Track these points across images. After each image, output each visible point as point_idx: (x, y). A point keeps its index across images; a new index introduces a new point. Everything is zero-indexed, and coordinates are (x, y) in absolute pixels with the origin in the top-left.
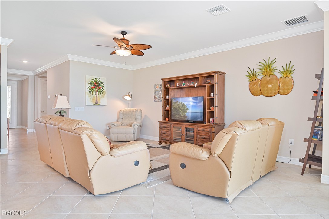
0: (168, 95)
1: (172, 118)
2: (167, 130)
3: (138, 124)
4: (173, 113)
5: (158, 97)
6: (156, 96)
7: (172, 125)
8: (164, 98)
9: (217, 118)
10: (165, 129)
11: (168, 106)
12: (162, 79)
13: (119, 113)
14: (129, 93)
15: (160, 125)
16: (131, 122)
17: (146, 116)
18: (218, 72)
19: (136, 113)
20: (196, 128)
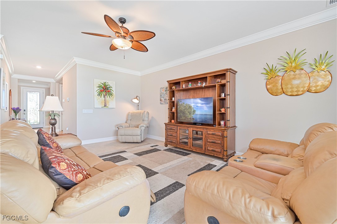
0: (174, 97)
1: (178, 121)
2: (173, 132)
3: (145, 126)
4: (179, 115)
5: (164, 100)
6: (162, 99)
7: (178, 127)
8: (170, 100)
9: (229, 120)
10: (171, 131)
11: (173, 108)
12: (167, 81)
13: (128, 115)
14: (137, 96)
15: (166, 127)
16: (139, 123)
17: (152, 117)
18: (230, 69)
19: (144, 115)
20: (204, 131)
